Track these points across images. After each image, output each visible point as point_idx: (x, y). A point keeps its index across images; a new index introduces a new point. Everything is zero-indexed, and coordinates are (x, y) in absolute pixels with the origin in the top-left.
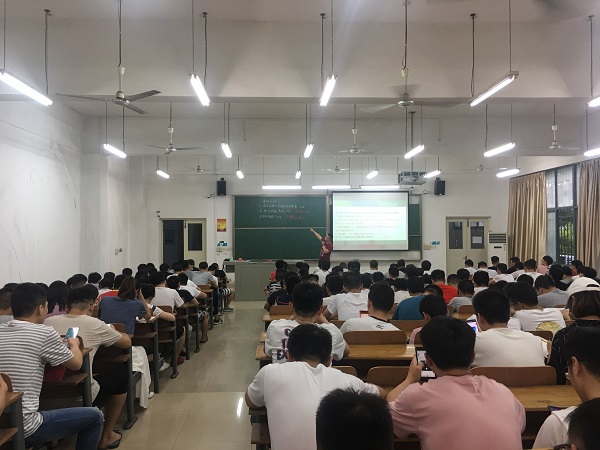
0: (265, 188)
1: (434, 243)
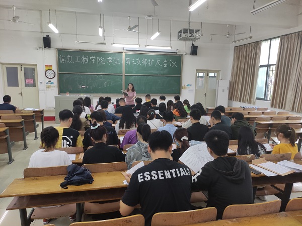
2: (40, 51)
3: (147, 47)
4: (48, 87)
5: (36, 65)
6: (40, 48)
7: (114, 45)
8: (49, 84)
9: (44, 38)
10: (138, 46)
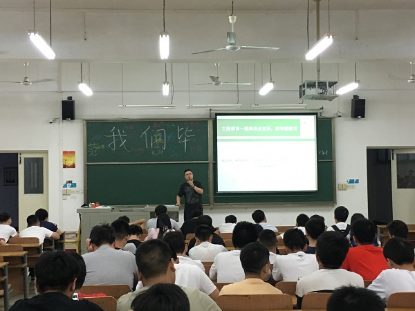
1: (351, 181)
2: (56, 125)
4: (66, 194)
5: (46, 152)
6: (55, 120)
8: (68, 188)
9: (63, 102)
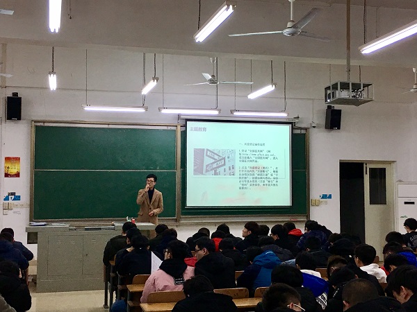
0: (87, 109)
1: (324, 197)
3: (236, 114)
4: (7, 208)
7: (164, 111)
8: (10, 201)
9: (8, 98)
10: (215, 113)
